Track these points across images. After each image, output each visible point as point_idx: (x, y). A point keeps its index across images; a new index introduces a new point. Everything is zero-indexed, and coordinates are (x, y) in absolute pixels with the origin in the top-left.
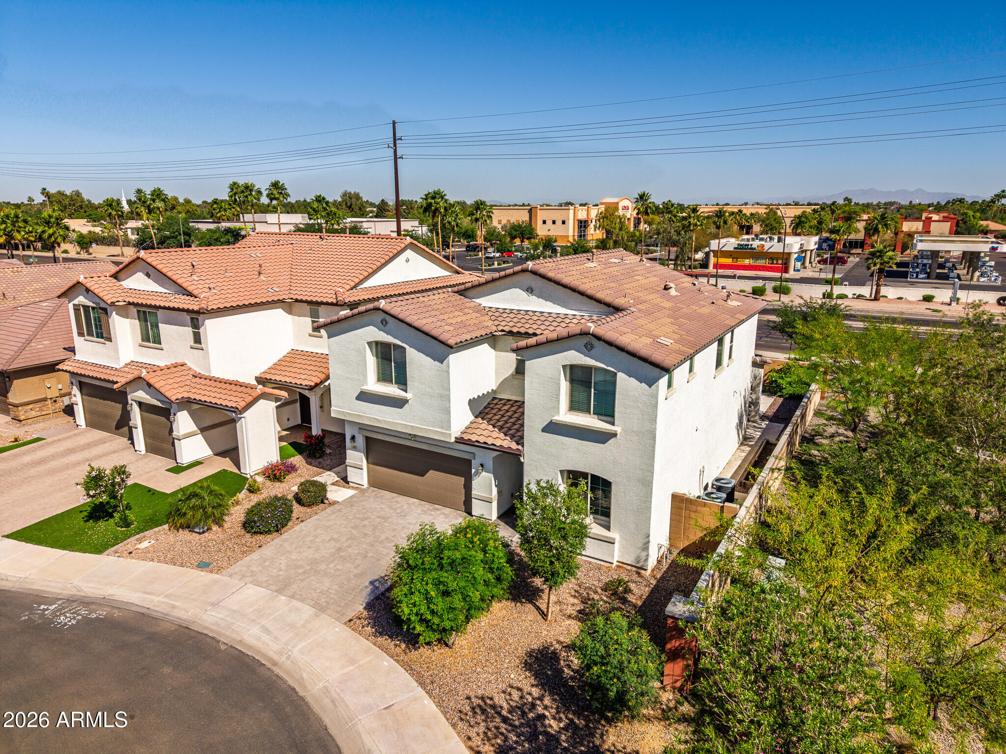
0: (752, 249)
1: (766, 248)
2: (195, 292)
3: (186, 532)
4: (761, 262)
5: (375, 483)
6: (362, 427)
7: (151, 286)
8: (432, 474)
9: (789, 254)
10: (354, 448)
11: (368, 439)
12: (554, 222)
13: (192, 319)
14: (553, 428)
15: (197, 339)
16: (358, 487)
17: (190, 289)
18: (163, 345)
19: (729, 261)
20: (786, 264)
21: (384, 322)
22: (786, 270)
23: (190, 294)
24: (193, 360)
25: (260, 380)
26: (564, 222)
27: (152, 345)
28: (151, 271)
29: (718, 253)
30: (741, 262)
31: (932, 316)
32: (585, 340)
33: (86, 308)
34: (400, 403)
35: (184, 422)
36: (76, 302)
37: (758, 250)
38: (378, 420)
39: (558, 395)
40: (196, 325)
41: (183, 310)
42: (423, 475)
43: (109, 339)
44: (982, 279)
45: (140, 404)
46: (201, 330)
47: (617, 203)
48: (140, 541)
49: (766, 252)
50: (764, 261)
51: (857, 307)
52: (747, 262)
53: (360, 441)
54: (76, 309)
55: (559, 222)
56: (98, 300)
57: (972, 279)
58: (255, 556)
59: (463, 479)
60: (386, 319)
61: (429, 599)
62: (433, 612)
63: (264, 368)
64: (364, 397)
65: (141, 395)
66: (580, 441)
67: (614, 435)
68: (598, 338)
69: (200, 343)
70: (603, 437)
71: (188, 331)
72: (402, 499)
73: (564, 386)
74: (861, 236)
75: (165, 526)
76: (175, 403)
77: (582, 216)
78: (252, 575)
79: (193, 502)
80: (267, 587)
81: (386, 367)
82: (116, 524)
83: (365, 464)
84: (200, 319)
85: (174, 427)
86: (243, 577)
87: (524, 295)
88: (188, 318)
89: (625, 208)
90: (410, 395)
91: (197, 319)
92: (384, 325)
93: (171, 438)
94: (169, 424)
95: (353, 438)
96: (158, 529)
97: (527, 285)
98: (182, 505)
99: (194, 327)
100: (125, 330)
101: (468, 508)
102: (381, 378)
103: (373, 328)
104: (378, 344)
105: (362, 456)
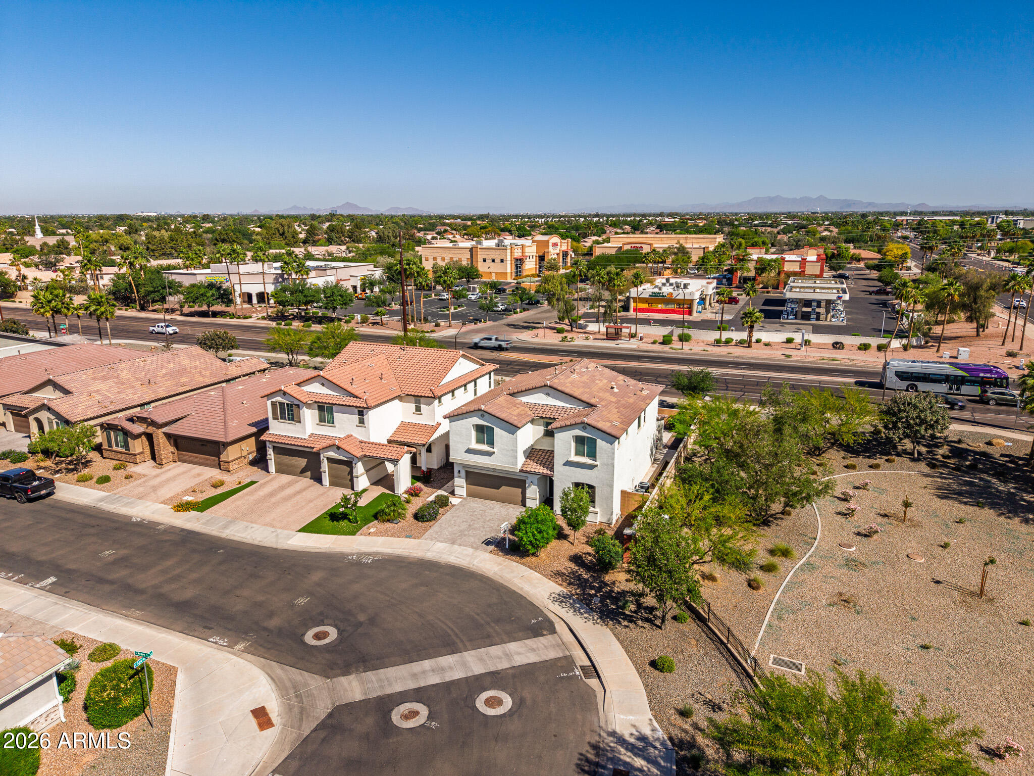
0: (663, 296)
1: (674, 296)
2: (360, 396)
3: (388, 523)
4: (671, 307)
5: (470, 494)
6: (464, 466)
7: (325, 391)
8: (503, 488)
9: (692, 300)
10: (459, 477)
11: (467, 472)
12: (493, 261)
13: (359, 411)
14: (568, 464)
15: (362, 421)
16: (461, 497)
17: (356, 394)
18: (336, 424)
19: (645, 306)
20: (690, 308)
21: (483, 416)
22: (690, 313)
23: (356, 397)
24: (359, 434)
25: (390, 441)
26: (502, 261)
27: (327, 424)
28: (325, 382)
29: (637, 300)
30: (655, 307)
31: (784, 361)
32: (583, 425)
33: (281, 404)
34: (490, 454)
35: (359, 468)
36: (274, 400)
37: (668, 297)
38: (476, 462)
39: (570, 449)
40: (361, 413)
41: (353, 406)
42: (498, 489)
43: (300, 422)
44: (833, 320)
45: (328, 459)
46: (365, 417)
47: (548, 242)
48: (369, 528)
49: (675, 299)
50: (673, 306)
51: (736, 354)
52: (659, 306)
53: (463, 473)
54: (274, 405)
55: (498, 261)
56: (292, 399)
57: (826, 320)
58: (431, 531)
59: (520, 490)
60: (483, 414)
61: (534, 535)
62: (536, 540)
63: (390, 435)
64: (469, 451)
65: (332, 454)
66: (581, 469)
67: (596, 466)
68: (589, 425)
69: (363, 423)
70: (591, 467)
71: (356, 418)
72: (486, 501)
73: (573, 444)
74: (752, 274)
75: (376, 522)
76: (355, 458)
77: (518, 254)
78: (436, 538)
79: (392, 508)
80: (446, 542)
81: (482, 436)
82: (351, 522)
83: (465, 485)
84: (365, 411)
85: (354, 471)
86: (432, 540)
87: (545, 396)
88: (356, 410)
89: (555, 245)
90: (495, 450)
91: (363, 411)
92: (482, 417)
93: (349, 477)
94: (349, 469)
95: (459, 471)
96: (372, 523)
97: (546, 392)
98: (387, 510)
99: (359, 415)
100: (309, 416)
101: (523, 504)
102: (477, 441)
103: (476, 418)
104: (476, 425)
105: (464, 481)
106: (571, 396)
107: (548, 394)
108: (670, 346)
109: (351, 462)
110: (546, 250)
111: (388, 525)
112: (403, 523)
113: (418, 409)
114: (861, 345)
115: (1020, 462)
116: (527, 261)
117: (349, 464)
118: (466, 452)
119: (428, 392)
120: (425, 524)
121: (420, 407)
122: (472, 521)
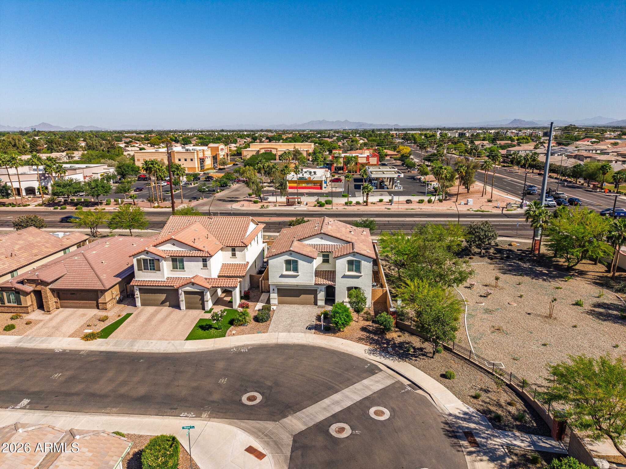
0: (305, 179)
1: (312, 179)
2: (203, 250)
4: (310, 185)
5: (280, 303)
6: (277, 286)
7: (175, 248)
8: (302, 296)
9: (322, 181)
10: (274, 293)
11: (278, 289)
12: (186, 160)
13: (203, 259)
14: (345, 276)
15: (205, 266)
16: (275, 305)
17: (200, 248)
18: (185, 269)
19: (295, 185)
20: (320, 185)
22: (321, 188)
23: (200, 250)
24: (203, 274)
25: (219, 277)
26: (192, 160)
27: (179, 270)
28: (175, 242)
29: (291, 182)
30: (301, 185)
31: (387, 212)
32: (353, 254)
33: (144, 260)
34: (295, 277)
35: (208, 296)
36: (139, 258)
37: (308, 180)
38: (288, 282)
39: (345, 268)
40: (205, 261)
41: (198, 256)
42: (299, 297)
43: (160, 270)
44: (396, 188)
45: (184, 292)
46: (208, 263)
47: (218, 147)
48: (230, 331)
49: (312, 181)
51: (362, 210)
52: (304, 185)
53: (276, 291)
54: (139, 261)
56: (154, 256)
57: (392, 188)
58: (270, 327)
59: (313, 296)
60: (291, 253)
64: (282, 276)
65: (188, 289)
66: (352, 279)
70: (358, 277)
71: (201, 264)
72: (291, 305)
73: (347, 266)
74: (342, 165)
75: (232, 327)
76: (206, 290)
77: (201, 155)
78: (277, 331)
79: (243, 317)
80: (284, 332)
81: (289, 267)
82: (217, 329)
83: (277, 297)
84: (207, 259)
85: (205, 297)
86: (275, 332)
87: (320, 239)
88: (201, 259)
89: (222, 149)
90: (299, 274)
91: (206, 259)
92: (291, 255)
93: (201, 302)
94: (200, 297)
95: (274, 290)
96: (231, 328)
97: (320, 237)
98: (240, 318)
99: (203, 262)
100: (166, 266)
101: (316, 303)
102: (287, 270)
103: (286, 256)
104: (286, 260)
105: (276, 295)
106: (337, 238)
107: (322, 238)
108: (325, 207)
109: (203, 292)
110: (217, 153)
111: (242, 327)
112: (250, 326)
113: (234, 255)
114: (419, 200)
115: (527, 253)
116: (206, 160)
117: (201, 294)
118: (280, 277)
119: (241, 243)
120: (264, 324)
121: (235, 253)
122: (291, 317)
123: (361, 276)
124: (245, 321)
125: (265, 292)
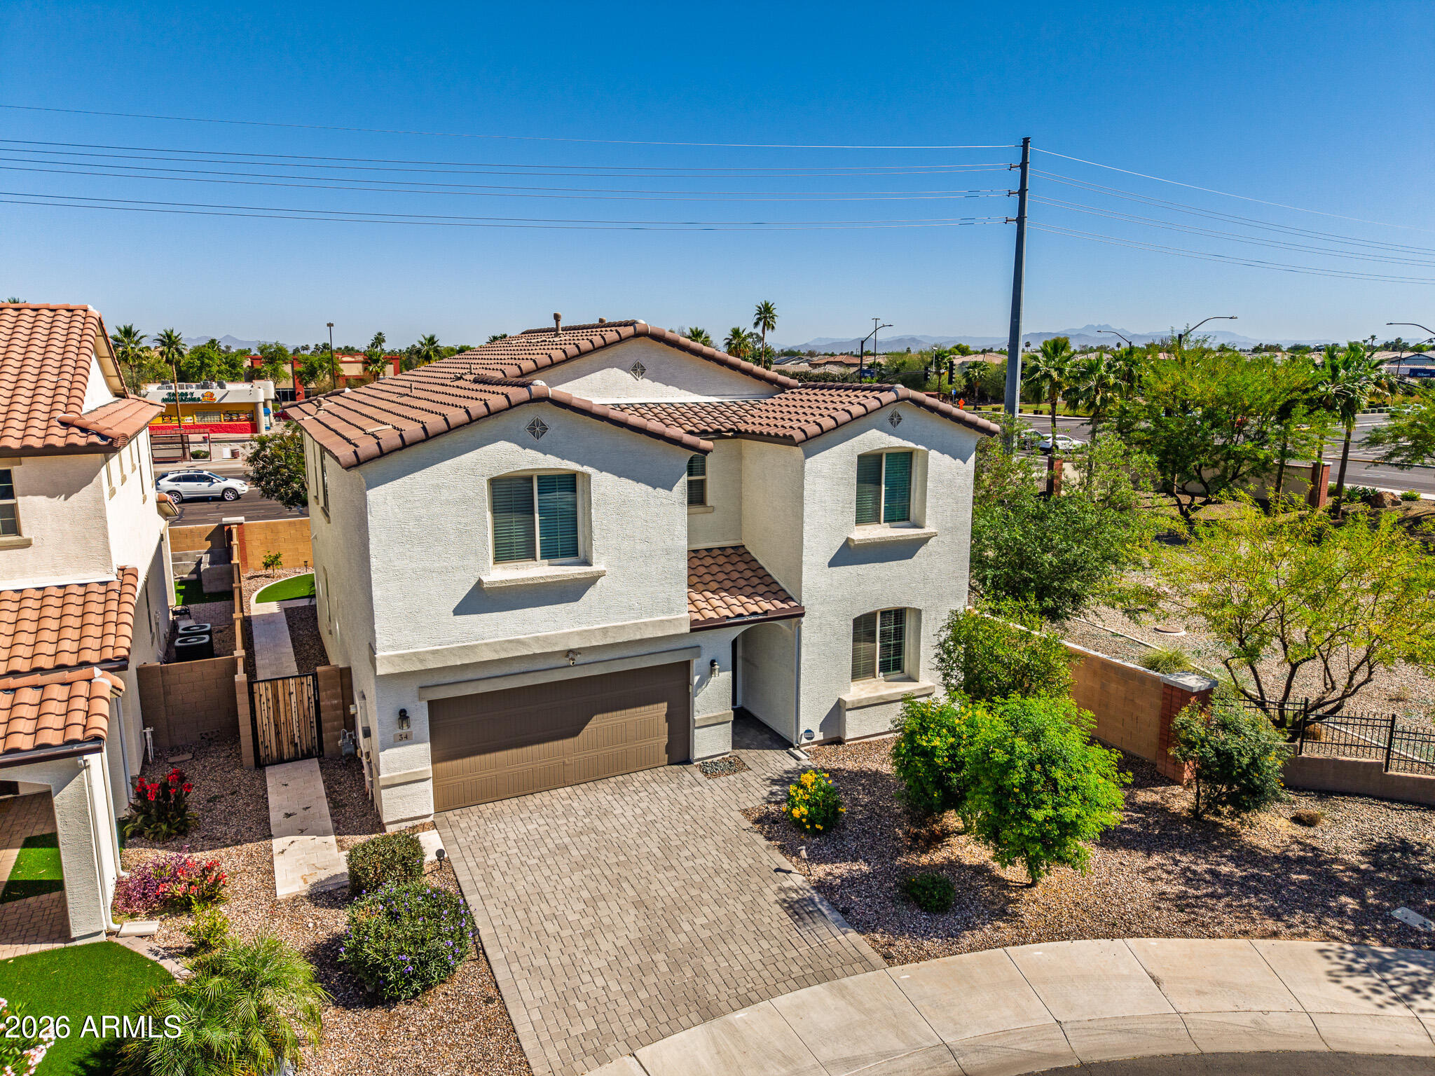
5: (448, 800)
6: (429, 683)
8: (599, 724)
10: (405, 739)
11: (435, 707)
14: (848, 554)
20: (251, 419)
21: (537, 429)
22: (255, 429)
32: (892, 409)
37: (203, 401)
38: (518, 642)
39: (844, 504)
42: (576, 733)
49: (219, 404)
50: (216, 418)
52: (188, 420)
53: (421, 718)
59: (663, 708)
60: (538, 416)
66: (881, 564)
70: (905, 550)
73: (850, 488)
81: (522, 527)
83: (427, 768)
87: (629, 378)
92: (536, 434)
95: (403, 715)
97: (631, 363)
101: (680, 753)
102: (503, 554)
103: (503, 446)
104: (494, 482)
105: (424, 749)
107: (638, 370)
118: (458, 611)
119: (59, 431)
120: (438, 1001)
121: (13, 510)
122: (617, 882)
123: (923, 541)
124: (277, 1046)
125: (281, 761)
